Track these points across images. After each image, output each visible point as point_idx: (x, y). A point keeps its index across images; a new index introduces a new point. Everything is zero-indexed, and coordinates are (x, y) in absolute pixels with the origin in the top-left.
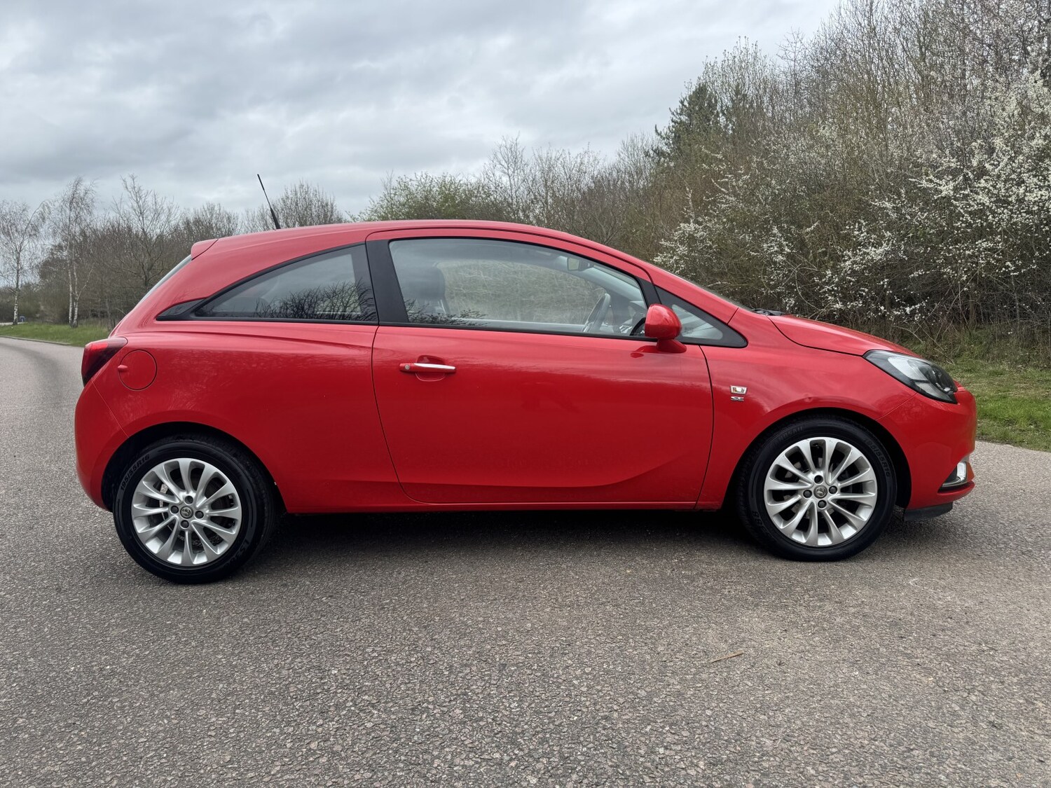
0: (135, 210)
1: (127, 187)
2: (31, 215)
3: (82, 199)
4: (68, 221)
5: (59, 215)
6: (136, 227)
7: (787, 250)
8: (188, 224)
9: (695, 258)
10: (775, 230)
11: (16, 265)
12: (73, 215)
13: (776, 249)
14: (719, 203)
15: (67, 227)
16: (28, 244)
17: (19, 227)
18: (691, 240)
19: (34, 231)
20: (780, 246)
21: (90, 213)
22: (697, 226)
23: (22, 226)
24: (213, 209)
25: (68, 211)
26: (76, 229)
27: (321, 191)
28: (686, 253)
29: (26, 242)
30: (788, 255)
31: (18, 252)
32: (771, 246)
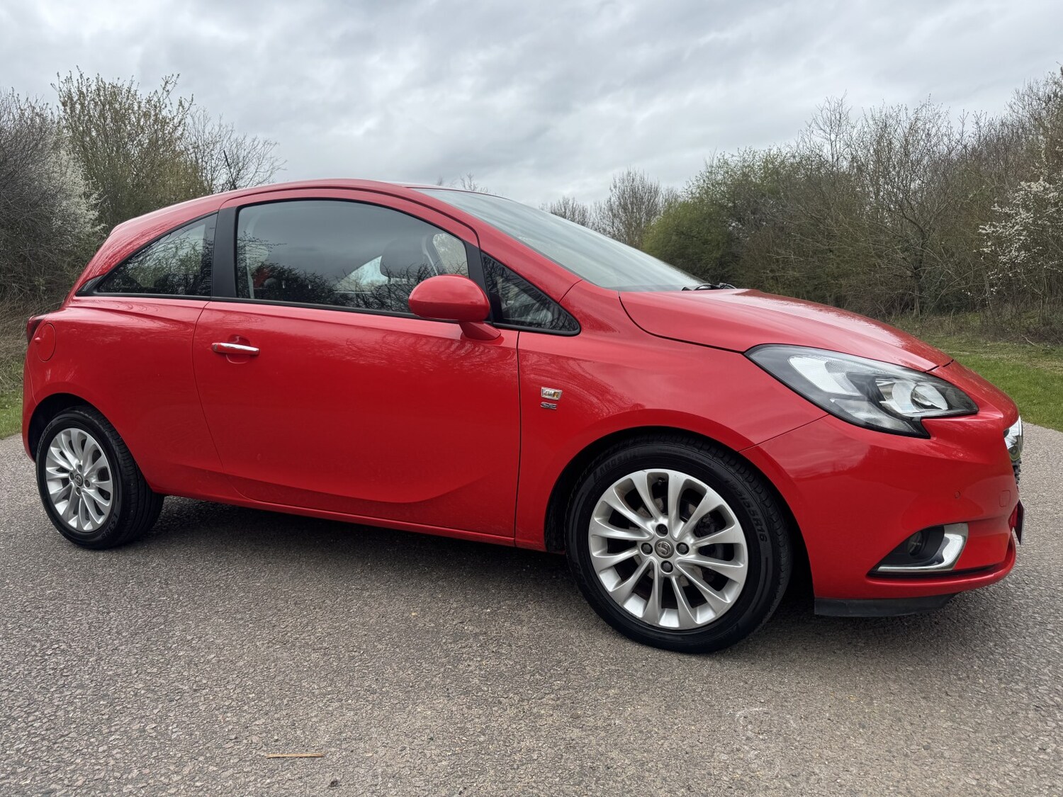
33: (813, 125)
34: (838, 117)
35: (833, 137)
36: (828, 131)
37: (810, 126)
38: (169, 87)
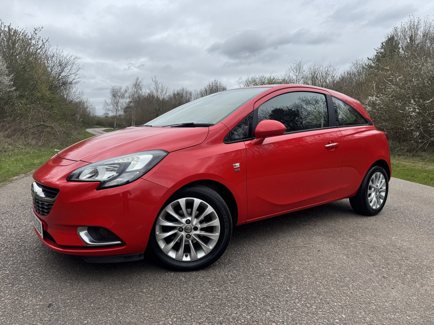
0: (155, 89)
1: (153, 81)
2: (123, 90)
3: (139, 85)
4: (134, 93)
5: (131, 90)
6: (155, 95)
7: (417, 110)
8: (175, 95)
9: (375, 113)
10: (412, 101)
11: (116, 108)
12: (135, 90)
13: (412, 110)
14: (387, 88)
15: (133, 95)
16: (121, 101)
17: (118, 94)
18: (373, 105)
19: (123, 96)
20: (414, 108)
21: (141, 90)
22: (376, 98)
23: (119, 94)
24: (184, 89)
25: (134, 89)
26: (136, 96)
27: (222, 83)
28: (371, 110)
29: (120, 100)
30: (418, 113)
31: (117, 103)
32: (411, 108)
33: (290, 70)
34: (299, 67)
35: (297, 74)
36: (295, 72)
37: (289, 70)
38: (36, 32)
